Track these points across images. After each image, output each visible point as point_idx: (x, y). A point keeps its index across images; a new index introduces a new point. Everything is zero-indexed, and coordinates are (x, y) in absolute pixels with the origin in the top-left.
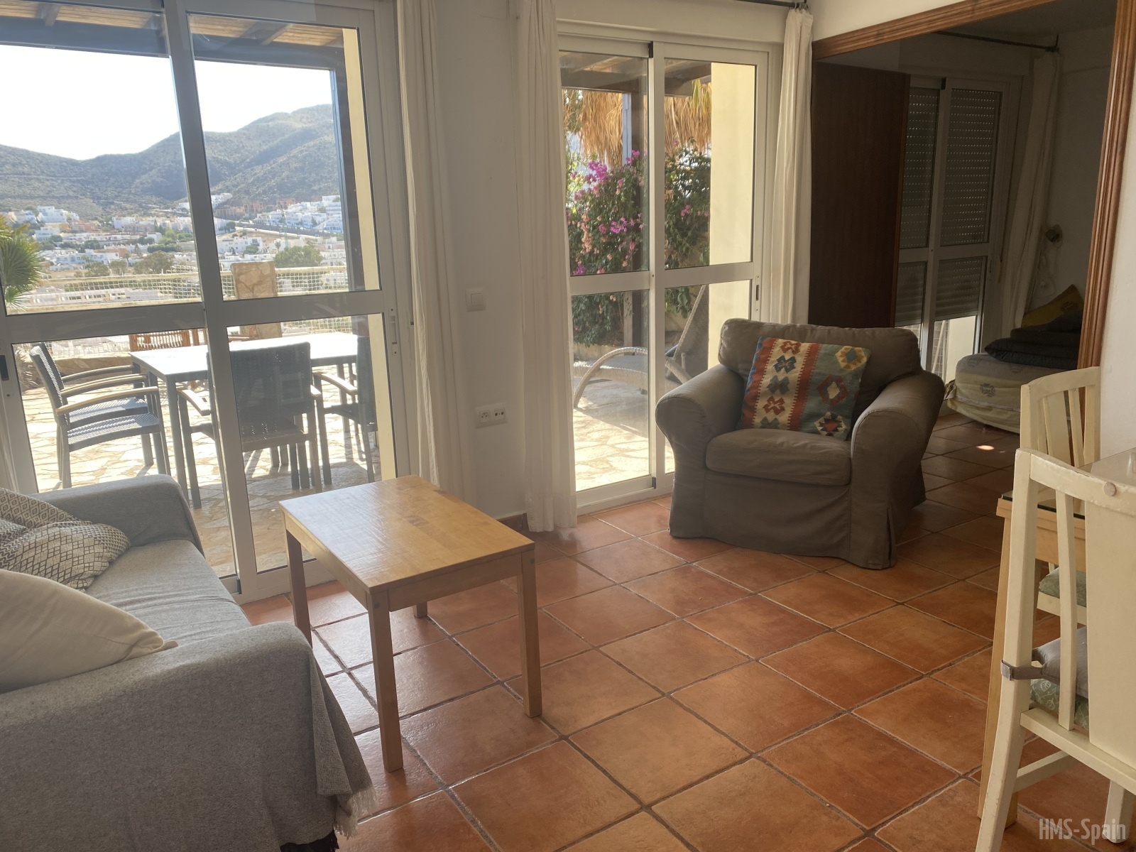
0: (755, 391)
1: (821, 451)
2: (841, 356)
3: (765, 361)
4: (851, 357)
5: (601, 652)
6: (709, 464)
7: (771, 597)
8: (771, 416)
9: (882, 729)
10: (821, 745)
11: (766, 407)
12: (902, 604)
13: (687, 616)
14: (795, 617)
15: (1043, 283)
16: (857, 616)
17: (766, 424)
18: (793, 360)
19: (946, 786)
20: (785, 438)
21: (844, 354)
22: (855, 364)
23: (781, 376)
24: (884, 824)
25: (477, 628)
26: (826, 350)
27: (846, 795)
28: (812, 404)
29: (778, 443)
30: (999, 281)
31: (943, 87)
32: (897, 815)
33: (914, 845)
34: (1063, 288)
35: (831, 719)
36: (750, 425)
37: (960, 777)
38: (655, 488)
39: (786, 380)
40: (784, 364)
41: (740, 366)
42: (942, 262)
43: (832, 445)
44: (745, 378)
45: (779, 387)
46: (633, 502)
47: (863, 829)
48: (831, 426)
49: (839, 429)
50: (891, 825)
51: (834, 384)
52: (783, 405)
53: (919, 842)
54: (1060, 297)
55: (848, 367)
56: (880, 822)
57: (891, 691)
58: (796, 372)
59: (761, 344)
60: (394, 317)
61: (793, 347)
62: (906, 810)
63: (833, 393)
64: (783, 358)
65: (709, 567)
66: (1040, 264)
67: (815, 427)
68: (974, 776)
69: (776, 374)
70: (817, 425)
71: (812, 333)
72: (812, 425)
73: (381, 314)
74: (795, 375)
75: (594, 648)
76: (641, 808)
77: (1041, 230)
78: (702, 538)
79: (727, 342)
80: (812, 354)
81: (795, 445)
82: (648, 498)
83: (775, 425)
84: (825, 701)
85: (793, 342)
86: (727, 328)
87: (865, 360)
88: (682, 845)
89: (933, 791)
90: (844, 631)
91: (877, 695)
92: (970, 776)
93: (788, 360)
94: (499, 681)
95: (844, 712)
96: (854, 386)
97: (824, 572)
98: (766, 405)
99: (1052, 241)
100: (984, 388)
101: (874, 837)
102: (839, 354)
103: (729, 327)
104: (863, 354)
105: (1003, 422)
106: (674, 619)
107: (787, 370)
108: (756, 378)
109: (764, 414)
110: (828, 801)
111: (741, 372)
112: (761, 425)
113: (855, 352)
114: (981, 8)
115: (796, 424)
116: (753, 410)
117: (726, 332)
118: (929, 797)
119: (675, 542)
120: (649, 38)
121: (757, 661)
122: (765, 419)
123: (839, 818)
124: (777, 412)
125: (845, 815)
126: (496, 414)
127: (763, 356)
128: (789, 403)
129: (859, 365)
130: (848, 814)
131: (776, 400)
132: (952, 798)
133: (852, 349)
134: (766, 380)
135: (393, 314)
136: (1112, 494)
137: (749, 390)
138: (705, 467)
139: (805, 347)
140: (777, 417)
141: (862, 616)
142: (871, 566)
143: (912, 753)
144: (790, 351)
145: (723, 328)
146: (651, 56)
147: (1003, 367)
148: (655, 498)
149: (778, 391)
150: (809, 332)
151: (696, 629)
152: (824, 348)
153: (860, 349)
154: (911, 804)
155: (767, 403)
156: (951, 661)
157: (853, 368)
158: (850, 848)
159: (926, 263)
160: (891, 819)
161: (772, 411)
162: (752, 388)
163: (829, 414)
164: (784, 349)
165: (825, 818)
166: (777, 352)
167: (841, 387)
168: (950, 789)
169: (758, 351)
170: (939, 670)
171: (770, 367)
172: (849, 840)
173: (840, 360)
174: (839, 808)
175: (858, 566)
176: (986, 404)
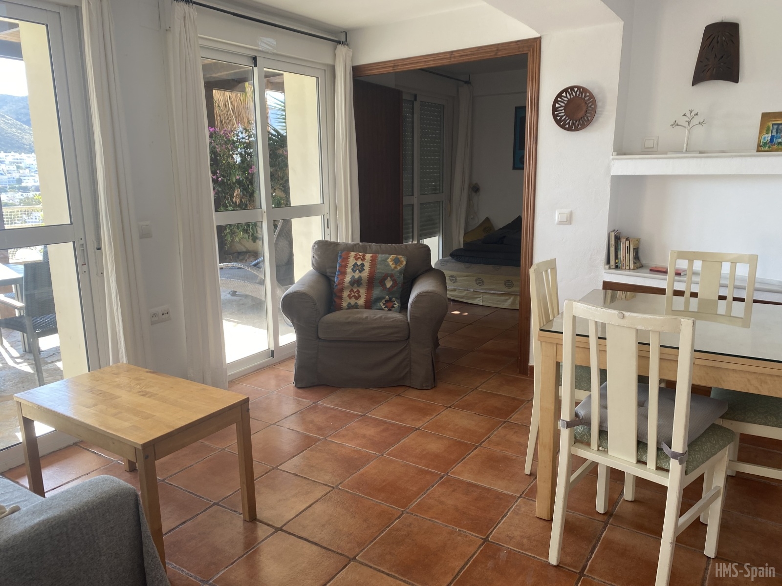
0: (341, 286)
1: (392, 320)
2: (391, 261)
3: (346, 266)
4: (397, 262)
5: (280, 470)
6: (320, 336)
7: (373, 415)
8: (353, 301)
9: (469, 480)
10: (440, 497)
11: (349, 296)
12: (450, 407)
13: (328, 436)
14: (393, 425)
15: (472, 217)
16: (428, 418)
17: (350, 307)
18: (363, 265)
19: (514, 504)
20: (367, 314)
21: (392, 260)
22: (400, 266)
23: (357, 275)
24: (491, 533)
25: (181, 471)
26: (381, 258)
27: (465, 522)
28: (377, 292)
29: (364, 317)
30: (450, 215)
31: (416, 100)
32: (496, 526)
33: (511, 540)
34: (482, 219)
35: (439, 481)
36: (340, 308)
37: (519, 498)
38: (273, 357)
39: (360, 278)
40: (357, 268)
41: (328, 270)
42: (421, 204)
43: (395, 316)
44: (332, 278)
45: (356, 282)
46: (261, 369)
47: (482, 539)
48: (390, 304)
49: (395, 306)
50: (495, 533)
51: (389, 279)
52: (360, 294)
53: (513, 537)
54: (481, 225)
55: (396, 267)
56: (489, 532)
57: (464, 458)
58: (366, 272)
59: (341, 256)
60: (83, 244)
61: (361, 257)
62: (499, 522)
63: (389, 284)
64: (356, 264)
65: (330, 402)
66: (470, 205)
67: (380, 306)
68: (525, 495)
69: (353, 274)
70: (381, 304)
71: (370, 248)
72: (378, 305)
73: (72, 243)
74: (365, 274)
75: (274, 468)
76: (350, 560)
77: (469, 185)
78: (317, 385)
79: (318, 255)
80: (373, 261)
81: (375, 318)
82: (270, 365)
83: (356, 306)
84: (431, 472)
85: (361, 254)
86: (317, 246)
87: (404, 263)
88: (385, 576)
89: (508, 508)
90: (425, 428)
91: (459, 461)
92: (523, 496)
93: (360, 265)
94: (215, 503)
95: (444, 475)
96: (400, 279)
97: (399, 395)
98: (349, 294)
99: (475, 192)
100: (451, 278)
101: (489, 541)
102: (389, 260)
103: (318, 246)
104: (403, 259)
105: (463, 297)
106: (319, 440)
107: (360, 272)
108: (340, 277)
109: (348, 300)
110: (456, 528)
111: (328, 274)
112: (347, 307)
113: (398, 258)
114: (454, 57)
115: (369, 305)
116: (341, 298)
117: (316, 249)
118: (508, 512)
119: (300, 391)
120: (254, 54)
121: (383, 455)
122: (349, 303)
123: (467, 536)
124: (357, 298)
125: (469, 533)
126: (163, 314)
127: (343, 263)
128: (363, 292)
129: (402, 266)
130: (470, 532)
131: (355, 290)
132: (519, 510)
133: (396, 257)
134: (348, 279)
135: (83, 242)
136: (622, 317)
137: (336, 286)
138: (318, 338)
139: (368, 256)
140: (356, 301)
141: (431, 418)
142: (425, 388)
143: (489, 490)
144: (360, 259)
145: (314, 247)
146: (256, 65)
147: (460, 265)
148: (275, 364)
149: (356, 285)
150: (368, 247)
151: (337, 443)
152: (380, 257)
153: (401, 256)
154: (500, 518)
155: (349, 293)
156: (488, 435)
157: (399, 268)
158: (479, 551)
159: (413, 205)
160: (494, 529)
161: (353, 298)
162: (339, 284)
163: (387, 297)
164: (356, 258)
165: (459, 538)
166: (352, 261)
167: (393, 280)
168: (517, 505)
169: (339, 261)
170: (484, 441)
171: (349, 270)
172: (477, 546)
173: (391, 263)
174: (465, 530)
175: (417, 389)
176: (453, 287)
